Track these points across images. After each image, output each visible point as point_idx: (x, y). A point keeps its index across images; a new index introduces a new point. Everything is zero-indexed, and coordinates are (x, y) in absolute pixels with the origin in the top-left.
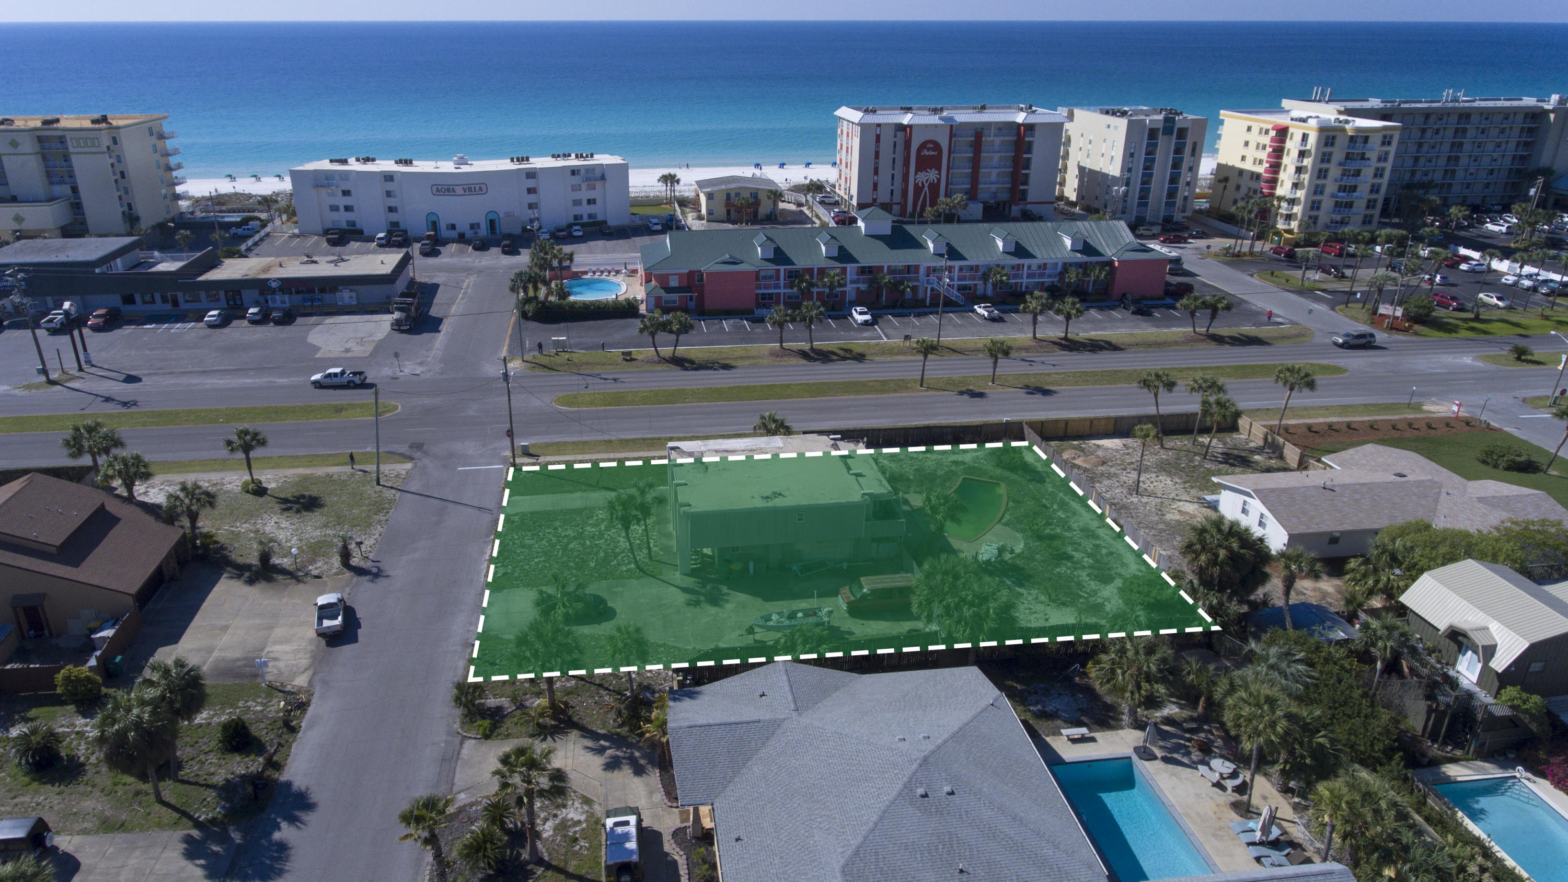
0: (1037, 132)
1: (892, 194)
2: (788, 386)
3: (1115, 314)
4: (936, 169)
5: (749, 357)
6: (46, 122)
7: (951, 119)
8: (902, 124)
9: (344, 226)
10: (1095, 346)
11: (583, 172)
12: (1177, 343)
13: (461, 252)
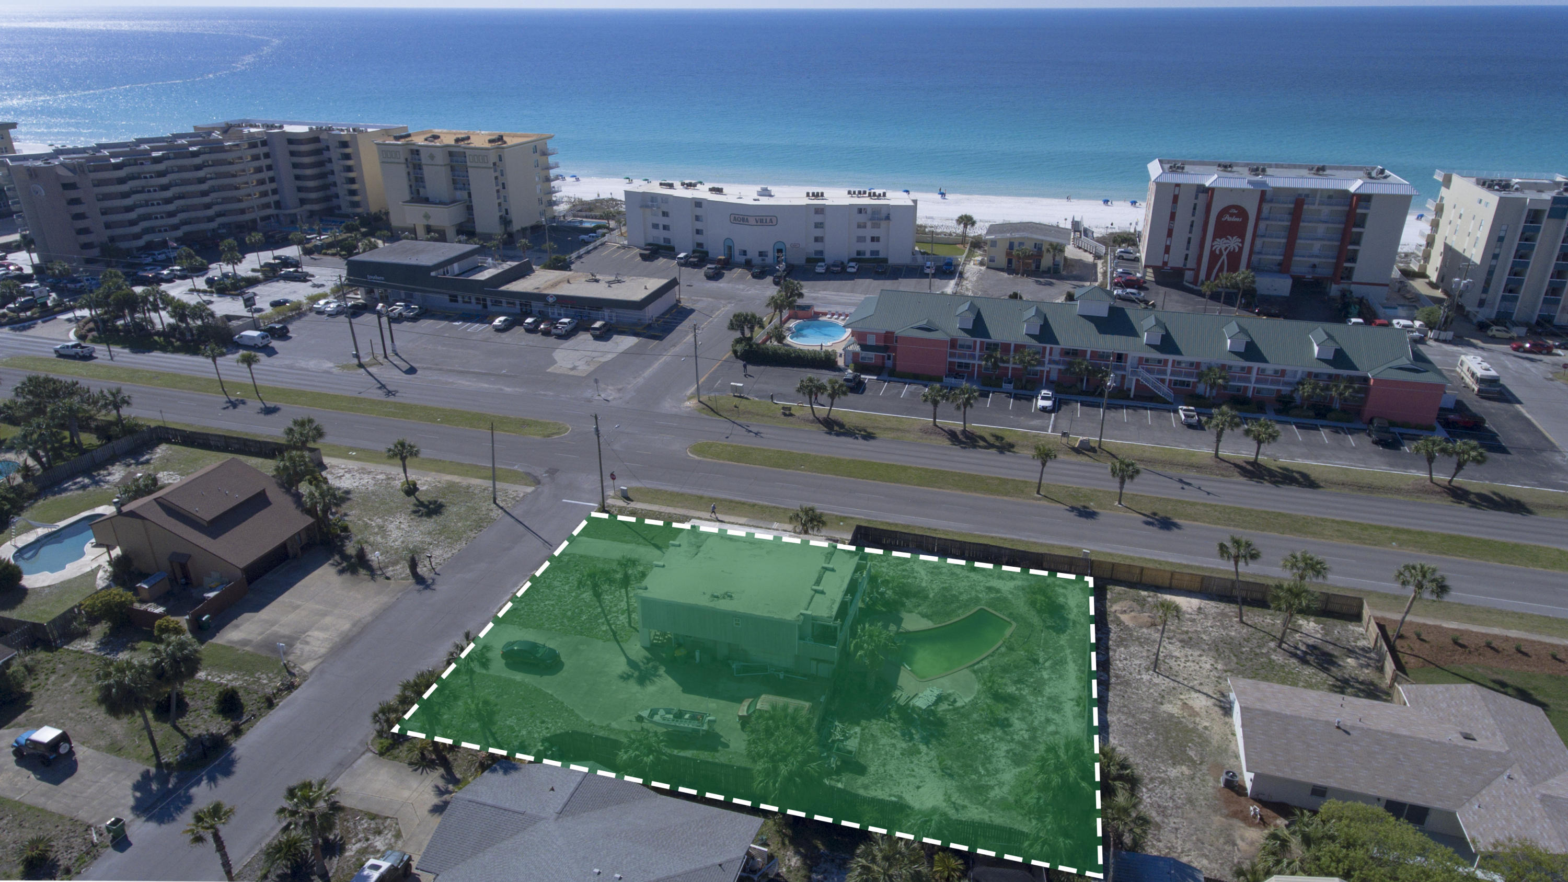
0: (1373, 203)
1: (1186, 259)
2: (905, 469)
3: (1351, 440)
4: (1239, 237)
5: (898, 430)
6: (457, 140)
7: (1264, 183)
8: (1203, 186)
9: (662, 242)
10: (1286, 478)
11: (869, 211)
12: (1398, 491)
13: (741, 278)
